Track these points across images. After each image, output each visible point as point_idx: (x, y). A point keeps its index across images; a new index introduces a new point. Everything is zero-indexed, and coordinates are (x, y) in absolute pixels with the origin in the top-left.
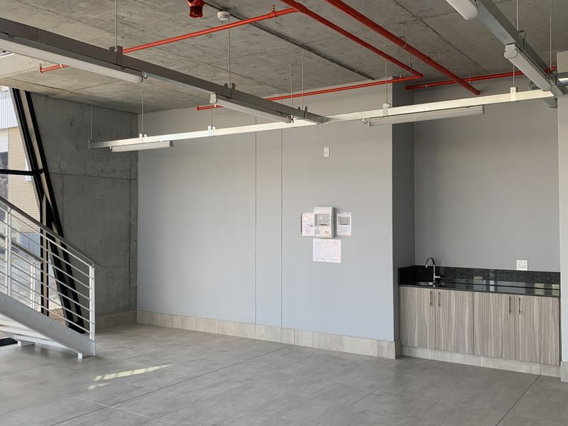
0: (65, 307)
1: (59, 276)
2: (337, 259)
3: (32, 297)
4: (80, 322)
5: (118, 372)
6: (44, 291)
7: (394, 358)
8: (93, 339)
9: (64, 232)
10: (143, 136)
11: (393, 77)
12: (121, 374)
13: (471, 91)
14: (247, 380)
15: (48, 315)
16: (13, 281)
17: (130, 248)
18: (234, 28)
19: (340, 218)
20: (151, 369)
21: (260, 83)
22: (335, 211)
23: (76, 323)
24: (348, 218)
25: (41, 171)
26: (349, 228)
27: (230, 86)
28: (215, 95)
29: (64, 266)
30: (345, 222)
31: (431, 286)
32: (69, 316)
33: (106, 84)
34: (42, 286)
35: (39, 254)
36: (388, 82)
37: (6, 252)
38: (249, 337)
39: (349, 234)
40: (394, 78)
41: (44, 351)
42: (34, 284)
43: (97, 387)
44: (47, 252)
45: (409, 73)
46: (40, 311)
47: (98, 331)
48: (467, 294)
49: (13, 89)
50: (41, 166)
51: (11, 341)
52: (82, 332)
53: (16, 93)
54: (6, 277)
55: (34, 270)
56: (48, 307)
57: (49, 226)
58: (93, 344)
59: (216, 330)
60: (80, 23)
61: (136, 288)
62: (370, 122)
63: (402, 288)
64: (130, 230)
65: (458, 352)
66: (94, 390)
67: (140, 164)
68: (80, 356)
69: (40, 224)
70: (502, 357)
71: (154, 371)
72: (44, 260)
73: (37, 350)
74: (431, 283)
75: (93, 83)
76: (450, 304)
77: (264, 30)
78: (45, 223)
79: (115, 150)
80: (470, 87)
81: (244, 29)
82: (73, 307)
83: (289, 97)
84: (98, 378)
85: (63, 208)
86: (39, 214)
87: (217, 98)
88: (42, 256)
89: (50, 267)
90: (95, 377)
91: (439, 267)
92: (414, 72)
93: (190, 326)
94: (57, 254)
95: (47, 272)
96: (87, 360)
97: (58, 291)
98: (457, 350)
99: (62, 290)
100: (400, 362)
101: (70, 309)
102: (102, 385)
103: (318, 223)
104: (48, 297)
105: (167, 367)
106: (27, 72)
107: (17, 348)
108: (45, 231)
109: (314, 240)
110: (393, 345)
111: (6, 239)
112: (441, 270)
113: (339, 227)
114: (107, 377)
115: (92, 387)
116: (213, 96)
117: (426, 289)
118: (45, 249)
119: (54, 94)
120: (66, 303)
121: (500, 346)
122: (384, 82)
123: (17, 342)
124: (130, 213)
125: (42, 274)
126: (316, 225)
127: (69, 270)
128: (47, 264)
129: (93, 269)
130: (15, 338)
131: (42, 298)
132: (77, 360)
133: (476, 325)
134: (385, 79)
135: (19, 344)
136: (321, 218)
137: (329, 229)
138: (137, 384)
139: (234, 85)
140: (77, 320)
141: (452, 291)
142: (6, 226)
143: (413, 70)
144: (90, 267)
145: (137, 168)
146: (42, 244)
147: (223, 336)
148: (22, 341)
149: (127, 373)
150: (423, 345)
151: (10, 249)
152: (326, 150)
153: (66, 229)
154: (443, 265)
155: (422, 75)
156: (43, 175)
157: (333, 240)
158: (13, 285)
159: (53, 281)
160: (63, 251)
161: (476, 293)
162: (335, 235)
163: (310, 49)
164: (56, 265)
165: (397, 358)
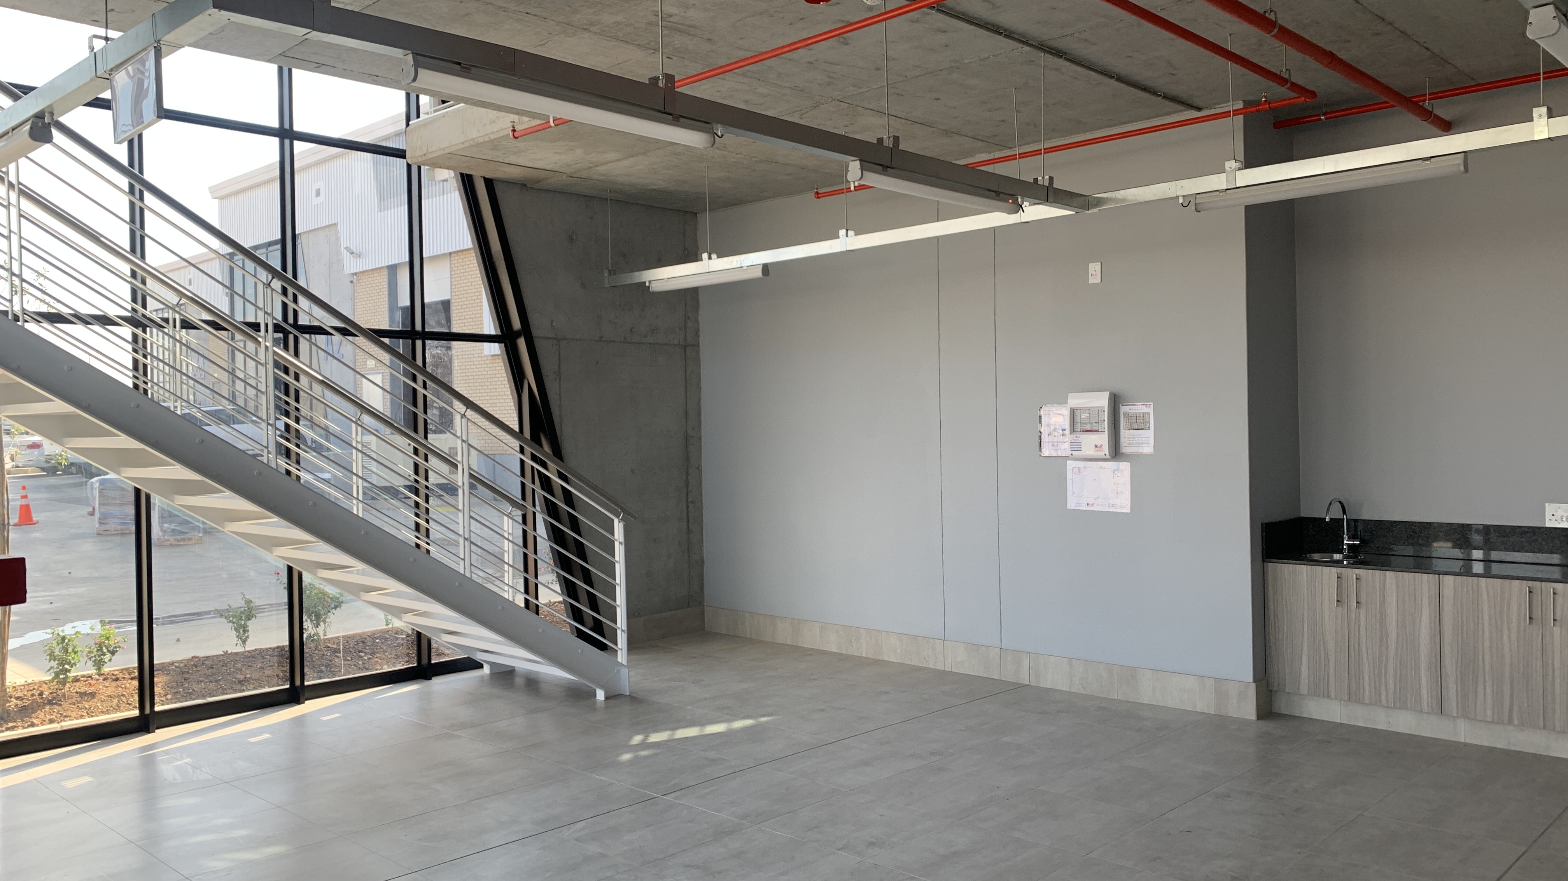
0: (569, 596)
1: (556, 536)
2: (1123, 503)
3: (508, 578)
4: (598, 627)
5: (674, 729)
6: (529, 566)
7: (1253, 717)
8: (625, 663)
9: (563, 452)
10: (710, 258)
11: (1244, 102)
12: (681, 733)
13: (1432, 123)
14: (932, 754)
15: (537, 613)
16: (473, 548)
17: (687, 484)
18: (895, 19)
19: (1128, 416)
20: (738, 724)
21: (947, 133)
22: (1116, 401)
23: (591, 629)
24: (1145, 416)
25: (518, 334)
26: (1148, 435)
27: (888, 143)
28: (858, 163)
29: (565, 518)
30: (1139, 424)
31: (1338, 563)
32: (577, 614)
33: (636, 155)
34: (525, 556)
35: (517, 494)
36: (1236, 112)
37: (460, 491)
38: (931, 666)
39: (1148, 449)
40: (1248, 104)
41: (532, 683)
42: (510, 552)
43: (636, 757)
44: (533, 490)
45: (1282, 91)
46: (522, 605)
47: (632, 645)
48: (1424, 580)
49: (462, 175)
50: (517, 324)
51: (469, 664)
52: (603, 647)
53: (467, 182)
54: (461, 540)
55: (511, 527)
56: (537, 598)
57: (535, 439)
58: (624, 672)
59: (864, 650)
60: (586, 35)
61: (702, 562)
62: (1194, 203)
63: (1271, 566)
64: (687, 446)
65: (1403, 707)
66: (631, 762)
67: (704, 316)
68: (600, 695)
69: (518, 435)
70: (1510, 721)
71: (745, 729)
72: (529, 505)
73: (519, 681)
74: (1337, 557)
75: (611, 156)
76: (1383, 602)
77: (959, 18)
78: (527, 434)
79: (656, 287)
80: (1428, 115)
81: (917, 21)
82: (583, 597)
83: (1012, 158)
84: (637, 739)
85: (560, 406)
86: (517, 419)
87: (862, 169)
88: (524, 498)
89: (540, 518)
90: (631, 738)
91: (1356, 521)
92: (1295, 87)
93: (810, 639)
94: (552, 493)
95: (535, 530)
96: (612, 702)
97: (555, 565)
98: (1401, 703)
99: (563, 563)
100: (1267, 726)
101: (578, 602)
102: (644, 753)
103: (1078, 428)
104: (536, 577)
105: (766, 722)
106: (487, 139)
107: (482, 677)
108: (528, 450)
109: (1069, 462)
110: (1252, 691)
111: (460, 467)
112: (1360, 527)
113: (1125, 435)
114: (655, 738)
115: (626, 757)
116: (855, 166)
117: (1326, 570)
118: (528, 484)
119: (538, 181)
120: (570, 589)
121: (1507, 697)
122: (1226, 114)
123: (479, 666)
124: (686, 413)
125: (525, 532)
126: (1073, 430)
127: (575, 524)
128: (534, 514)
129: (621, 525)
130: (479, 657)
131: (526, 581)
132: (595, 702)
133: (1447, 649)
134: (1229, 107)
135: (486, 669)
136: (1084, 416)
137: (1103, 439)
138: (712, 754)
139: (896, 139)
140: (591, 623)
141: (1389, 574)
142: (459, 441)
143: (1293, 84)
144: (616, 521)
145: (697, 321)
146: (523, 474)
147: (877, 662)
148: (492, 665)
149: (692, 732)
150: (1320, 691)
151: (466, 487)
152: (1094, 268)
153: (567, 447)
154: (1366, 516)
155: (1313, 94)
156: (522, 343)
157: (1112, 465)
158: (474, 556)
159: (545, 546)
160: (562, 487)
161: (1447, 577)
162: (1116, 452)
163: (1057, 53)
164: (550, 515)
165: (1260, 717)
